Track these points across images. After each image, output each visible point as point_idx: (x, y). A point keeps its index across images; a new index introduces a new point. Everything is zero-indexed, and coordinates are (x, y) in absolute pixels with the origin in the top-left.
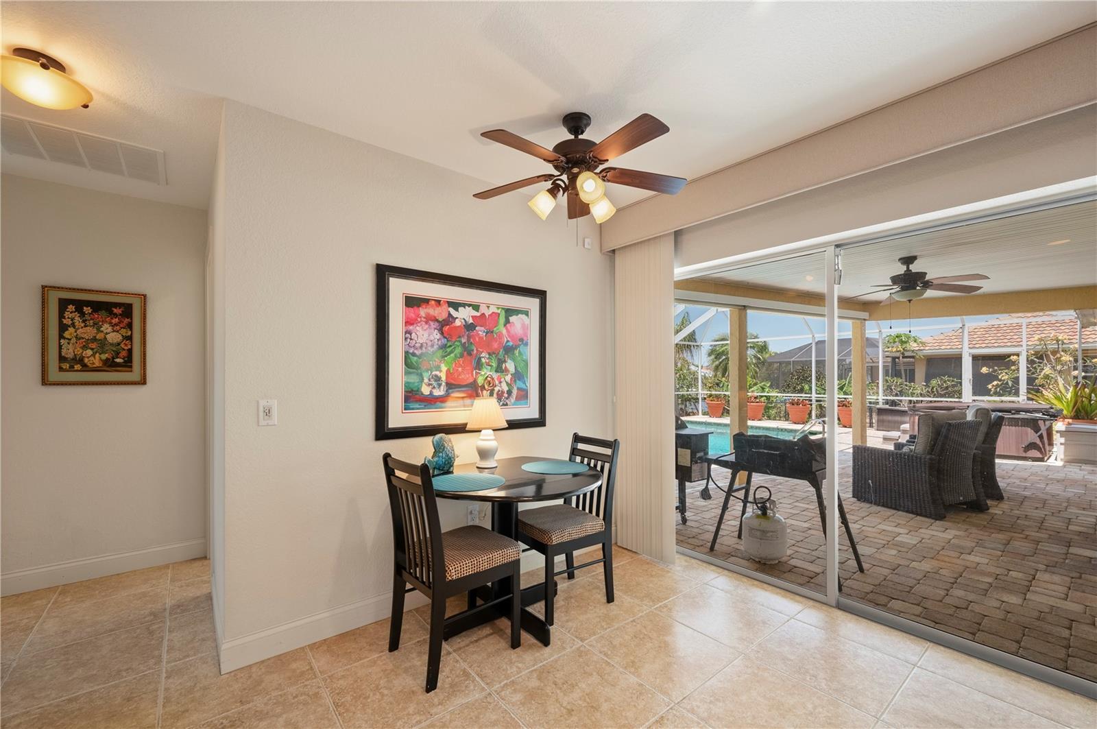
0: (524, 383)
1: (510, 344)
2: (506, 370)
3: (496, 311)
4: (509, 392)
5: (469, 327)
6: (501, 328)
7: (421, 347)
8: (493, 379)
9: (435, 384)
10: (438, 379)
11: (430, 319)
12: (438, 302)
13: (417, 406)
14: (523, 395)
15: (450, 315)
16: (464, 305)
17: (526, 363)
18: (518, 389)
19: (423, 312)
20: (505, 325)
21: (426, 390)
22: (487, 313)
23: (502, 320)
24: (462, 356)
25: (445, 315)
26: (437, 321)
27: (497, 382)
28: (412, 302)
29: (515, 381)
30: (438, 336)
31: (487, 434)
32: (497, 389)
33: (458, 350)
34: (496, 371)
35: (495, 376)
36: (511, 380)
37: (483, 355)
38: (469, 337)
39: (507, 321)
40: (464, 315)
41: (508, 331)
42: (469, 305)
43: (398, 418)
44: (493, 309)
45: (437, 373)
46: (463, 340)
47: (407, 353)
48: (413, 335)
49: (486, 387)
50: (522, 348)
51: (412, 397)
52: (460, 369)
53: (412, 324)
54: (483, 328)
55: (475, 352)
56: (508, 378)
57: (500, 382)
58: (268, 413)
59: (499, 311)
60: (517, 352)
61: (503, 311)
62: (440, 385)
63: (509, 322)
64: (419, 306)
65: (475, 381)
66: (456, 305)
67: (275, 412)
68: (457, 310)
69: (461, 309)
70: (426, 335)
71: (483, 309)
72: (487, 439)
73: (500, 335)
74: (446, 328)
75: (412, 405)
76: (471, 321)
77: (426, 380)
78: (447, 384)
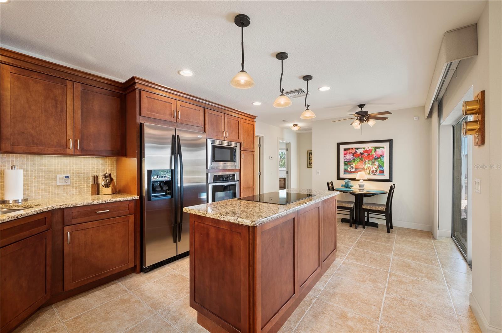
0: (383, 168)
1: (377, 157)
2: (375, 165)
3: (371, 148)
4: (376, 171)
5: (362, 154)
6: (373, 153)
7: (348, 160)
8: (370, 167)
9: (352, 168)
10: (352, 167)
11: (350, 153)
12: (352, 149)
13: (347, 173)
14: (382, 172)
15: (356, 151)
16: (360, 148)
17: (383, 163)
18: (380, 170)
19: (348, 151)
20: (374, 152)
21: (349, 170)
22: (368, 149)
23: (373, 150)
24: (360, 161)
25: (354, 152)
26: (352, 153)
27: (372, 168)
28: (345, 150)
29: (379, 168)
30: (353, 157)
31: (361, 181)
32: (371, 170)
33: (358, 160)
34: (371, 165)
35: (371, 166)
36: (377, 167)
37: (366, 161)
38: (362, 156)
39: (375, 151)
40: (361, 151)
41: (376, 153)
42: (362, 148)
43: (342, 175)
44: (370, 148)
45: (352, 166)
46: (360, 157)
47: (344, 161)
48: (346, 157)
49: (368, 169)
50: (381, 158)
51: (346, 171)
52: (359, 165)
53: (345, 155)
54: (366, 154)
55: (364, 160)
56: (376, 167)
57: (373, 168)
58: (318, 173)
59: (372, 148)
60: (379, 159)
61: (374, 148)
62: (353, 169)
63: (376, 151)
64: (347, 150)
65: (364, 168)
66: (357, 149)
67: (319, 173)
68: (358, 150)
69: (359, 149)
70: (349, 157)
71: (367, 149)
72: (361, 182)
73: (373, 155)
74: (355, 155)
75: (346, 173)
76: (362, 152)
77: (349, 167)
78: (355, 168)
